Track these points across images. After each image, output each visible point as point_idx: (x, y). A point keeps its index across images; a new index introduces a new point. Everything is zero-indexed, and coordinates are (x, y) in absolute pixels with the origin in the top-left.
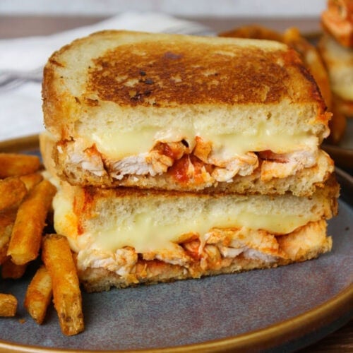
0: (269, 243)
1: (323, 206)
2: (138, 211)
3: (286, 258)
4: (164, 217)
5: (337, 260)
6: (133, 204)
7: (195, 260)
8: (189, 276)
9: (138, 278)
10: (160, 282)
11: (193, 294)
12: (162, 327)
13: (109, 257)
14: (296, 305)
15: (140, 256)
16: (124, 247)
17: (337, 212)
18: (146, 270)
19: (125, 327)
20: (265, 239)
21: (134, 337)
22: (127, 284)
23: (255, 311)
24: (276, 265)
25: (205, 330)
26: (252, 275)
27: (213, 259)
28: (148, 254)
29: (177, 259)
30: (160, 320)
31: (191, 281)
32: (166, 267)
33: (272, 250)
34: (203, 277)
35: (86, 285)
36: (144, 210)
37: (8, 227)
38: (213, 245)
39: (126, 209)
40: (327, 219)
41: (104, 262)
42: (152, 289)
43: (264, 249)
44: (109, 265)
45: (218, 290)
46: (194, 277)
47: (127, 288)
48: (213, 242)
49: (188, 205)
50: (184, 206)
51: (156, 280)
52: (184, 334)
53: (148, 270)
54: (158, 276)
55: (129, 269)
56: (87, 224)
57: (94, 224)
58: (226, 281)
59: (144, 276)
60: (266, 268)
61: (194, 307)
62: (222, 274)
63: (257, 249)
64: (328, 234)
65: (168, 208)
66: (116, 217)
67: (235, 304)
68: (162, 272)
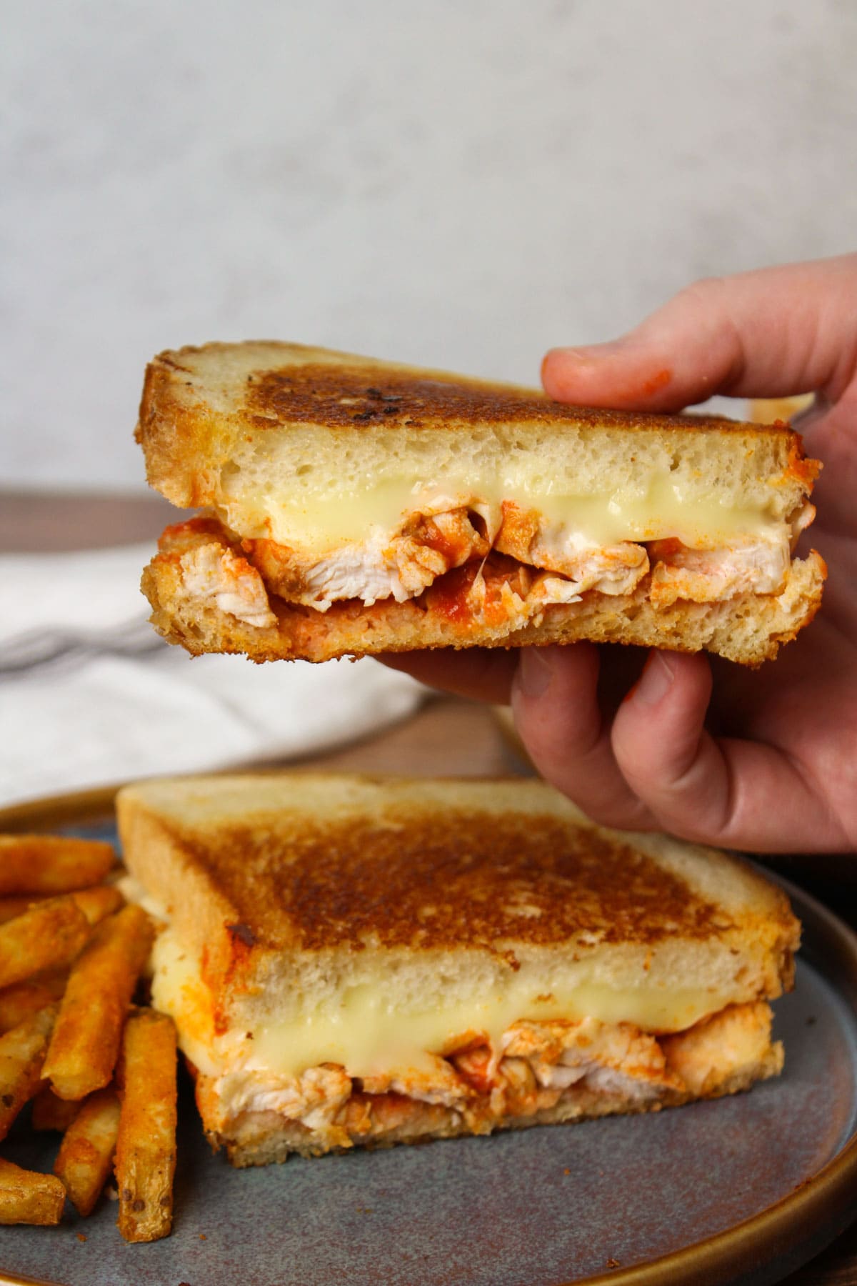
0: (643, 1054)
1: (763, 968)
2: (351, 982)
3: (682, 1089)
4: (409, 997)
5: (794, 1096)
6: (339, 965)
7: (479, 1092)
8: (465, 1130)
9: (350, 1134)
10: (398, 1144)
11: (474, 1172)
12: (410, 1250)
13: (285, 1086)
14: (709, 1203)
15: (357, 1084)
16: (323, 1065)
17: (791, 982)
18: (370, 1116)
19: (327, 1252)
20: (636, 1045)
21: (350, 1276)
22: (326, 1149)
23: (620, 1215)
24: (657, 1107)
25: (509, 1260)
26: (605, 1130)
27: (517, 1091)
28: (376, 1079)
29: (440, 1092)
30: (405, 1234)
31: (469, 1141)
32: (412, 1109)
33: (651, 1071)
34: (496, 1132)
35: (234, 1149)
36: (364, 979)
37: (43, 1013)
38: (520, 1059)
39: (324, 978)
40: (771, 997)
41: (276, 1099)
42: (383, 1161)
43: (633, 1070)
44: (286, 1104)
45: (531, 1165)
46: (477, 1132)
47: (324, 1155)
48: (520, 1053)
49: (462, 968)
50: (452, 972)
51: (391, 1138)
52: (463, 1269)
53: (374, 1116)
54: (394, 1130)
55: (331, 1114)
56: (238, 1009)
57: (253, 1010)
58: (548, 1142)
59: (364, 1129)
60: (635, 1112)
61: (479, 1205)
62: (539, 1125)
63: (617, 1067)
64: (775, 1036)
65: (419, 975)
66: (301, 996)
67: (572, 1198)
68: (406, 1121)
